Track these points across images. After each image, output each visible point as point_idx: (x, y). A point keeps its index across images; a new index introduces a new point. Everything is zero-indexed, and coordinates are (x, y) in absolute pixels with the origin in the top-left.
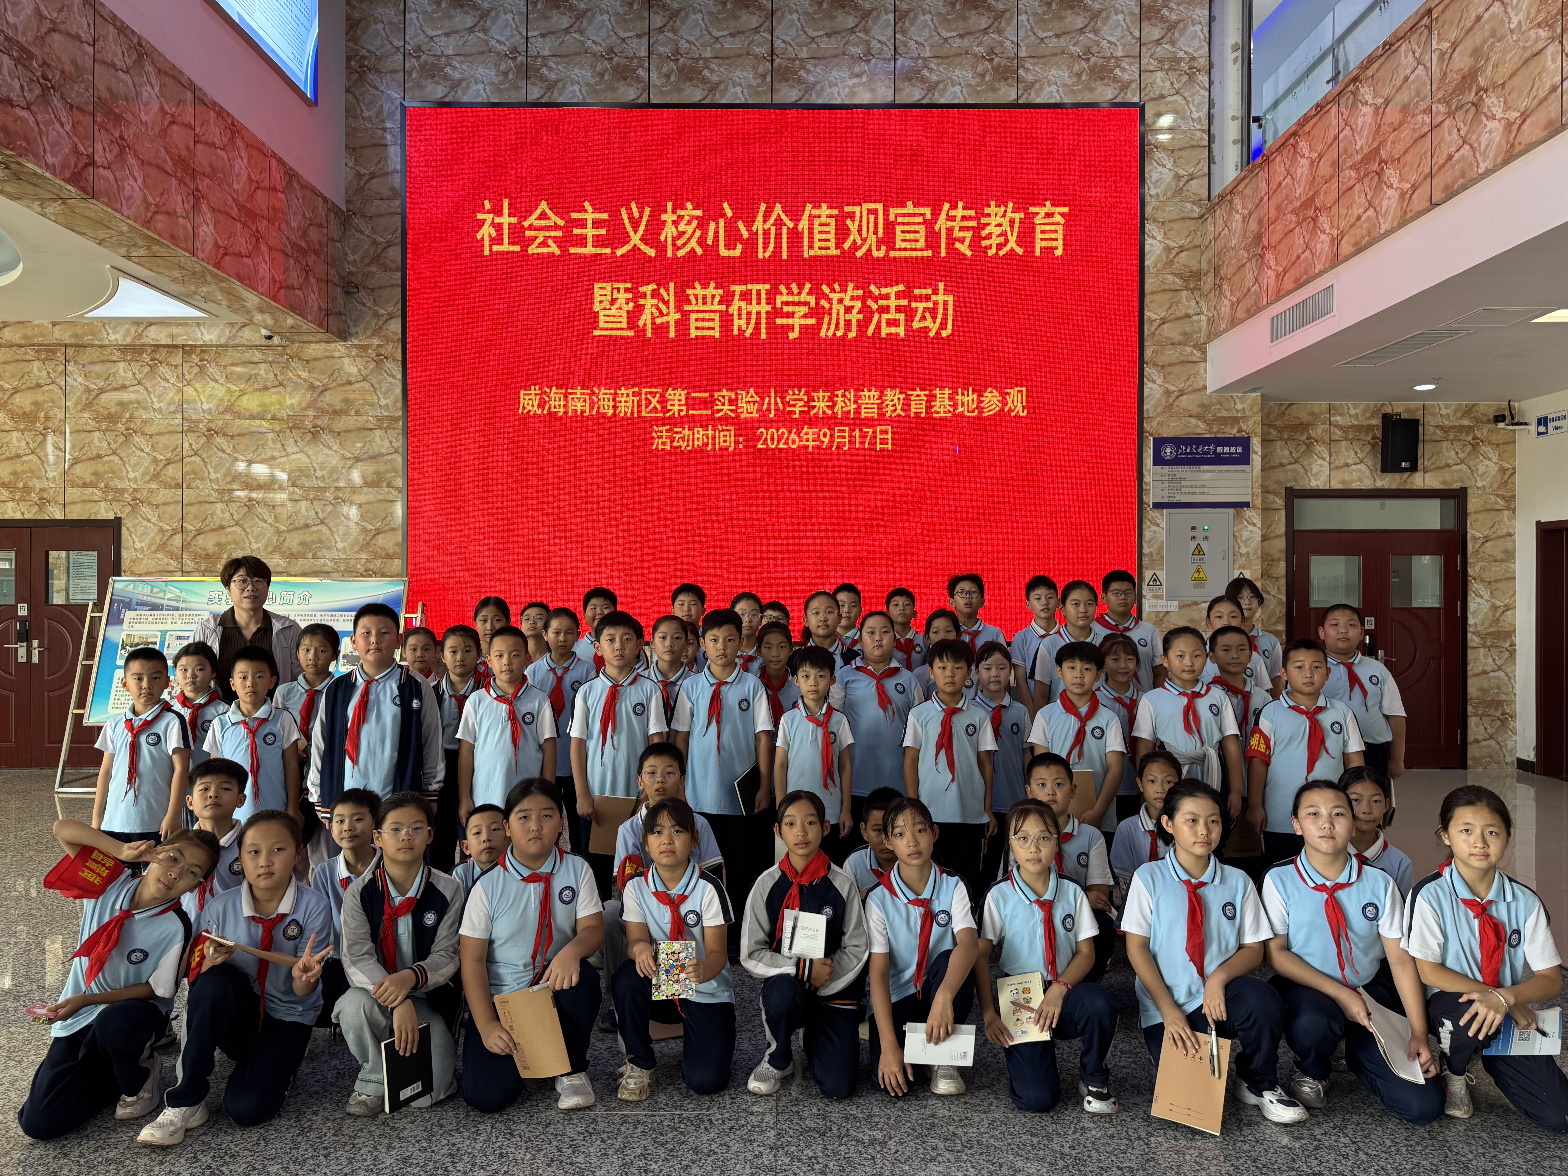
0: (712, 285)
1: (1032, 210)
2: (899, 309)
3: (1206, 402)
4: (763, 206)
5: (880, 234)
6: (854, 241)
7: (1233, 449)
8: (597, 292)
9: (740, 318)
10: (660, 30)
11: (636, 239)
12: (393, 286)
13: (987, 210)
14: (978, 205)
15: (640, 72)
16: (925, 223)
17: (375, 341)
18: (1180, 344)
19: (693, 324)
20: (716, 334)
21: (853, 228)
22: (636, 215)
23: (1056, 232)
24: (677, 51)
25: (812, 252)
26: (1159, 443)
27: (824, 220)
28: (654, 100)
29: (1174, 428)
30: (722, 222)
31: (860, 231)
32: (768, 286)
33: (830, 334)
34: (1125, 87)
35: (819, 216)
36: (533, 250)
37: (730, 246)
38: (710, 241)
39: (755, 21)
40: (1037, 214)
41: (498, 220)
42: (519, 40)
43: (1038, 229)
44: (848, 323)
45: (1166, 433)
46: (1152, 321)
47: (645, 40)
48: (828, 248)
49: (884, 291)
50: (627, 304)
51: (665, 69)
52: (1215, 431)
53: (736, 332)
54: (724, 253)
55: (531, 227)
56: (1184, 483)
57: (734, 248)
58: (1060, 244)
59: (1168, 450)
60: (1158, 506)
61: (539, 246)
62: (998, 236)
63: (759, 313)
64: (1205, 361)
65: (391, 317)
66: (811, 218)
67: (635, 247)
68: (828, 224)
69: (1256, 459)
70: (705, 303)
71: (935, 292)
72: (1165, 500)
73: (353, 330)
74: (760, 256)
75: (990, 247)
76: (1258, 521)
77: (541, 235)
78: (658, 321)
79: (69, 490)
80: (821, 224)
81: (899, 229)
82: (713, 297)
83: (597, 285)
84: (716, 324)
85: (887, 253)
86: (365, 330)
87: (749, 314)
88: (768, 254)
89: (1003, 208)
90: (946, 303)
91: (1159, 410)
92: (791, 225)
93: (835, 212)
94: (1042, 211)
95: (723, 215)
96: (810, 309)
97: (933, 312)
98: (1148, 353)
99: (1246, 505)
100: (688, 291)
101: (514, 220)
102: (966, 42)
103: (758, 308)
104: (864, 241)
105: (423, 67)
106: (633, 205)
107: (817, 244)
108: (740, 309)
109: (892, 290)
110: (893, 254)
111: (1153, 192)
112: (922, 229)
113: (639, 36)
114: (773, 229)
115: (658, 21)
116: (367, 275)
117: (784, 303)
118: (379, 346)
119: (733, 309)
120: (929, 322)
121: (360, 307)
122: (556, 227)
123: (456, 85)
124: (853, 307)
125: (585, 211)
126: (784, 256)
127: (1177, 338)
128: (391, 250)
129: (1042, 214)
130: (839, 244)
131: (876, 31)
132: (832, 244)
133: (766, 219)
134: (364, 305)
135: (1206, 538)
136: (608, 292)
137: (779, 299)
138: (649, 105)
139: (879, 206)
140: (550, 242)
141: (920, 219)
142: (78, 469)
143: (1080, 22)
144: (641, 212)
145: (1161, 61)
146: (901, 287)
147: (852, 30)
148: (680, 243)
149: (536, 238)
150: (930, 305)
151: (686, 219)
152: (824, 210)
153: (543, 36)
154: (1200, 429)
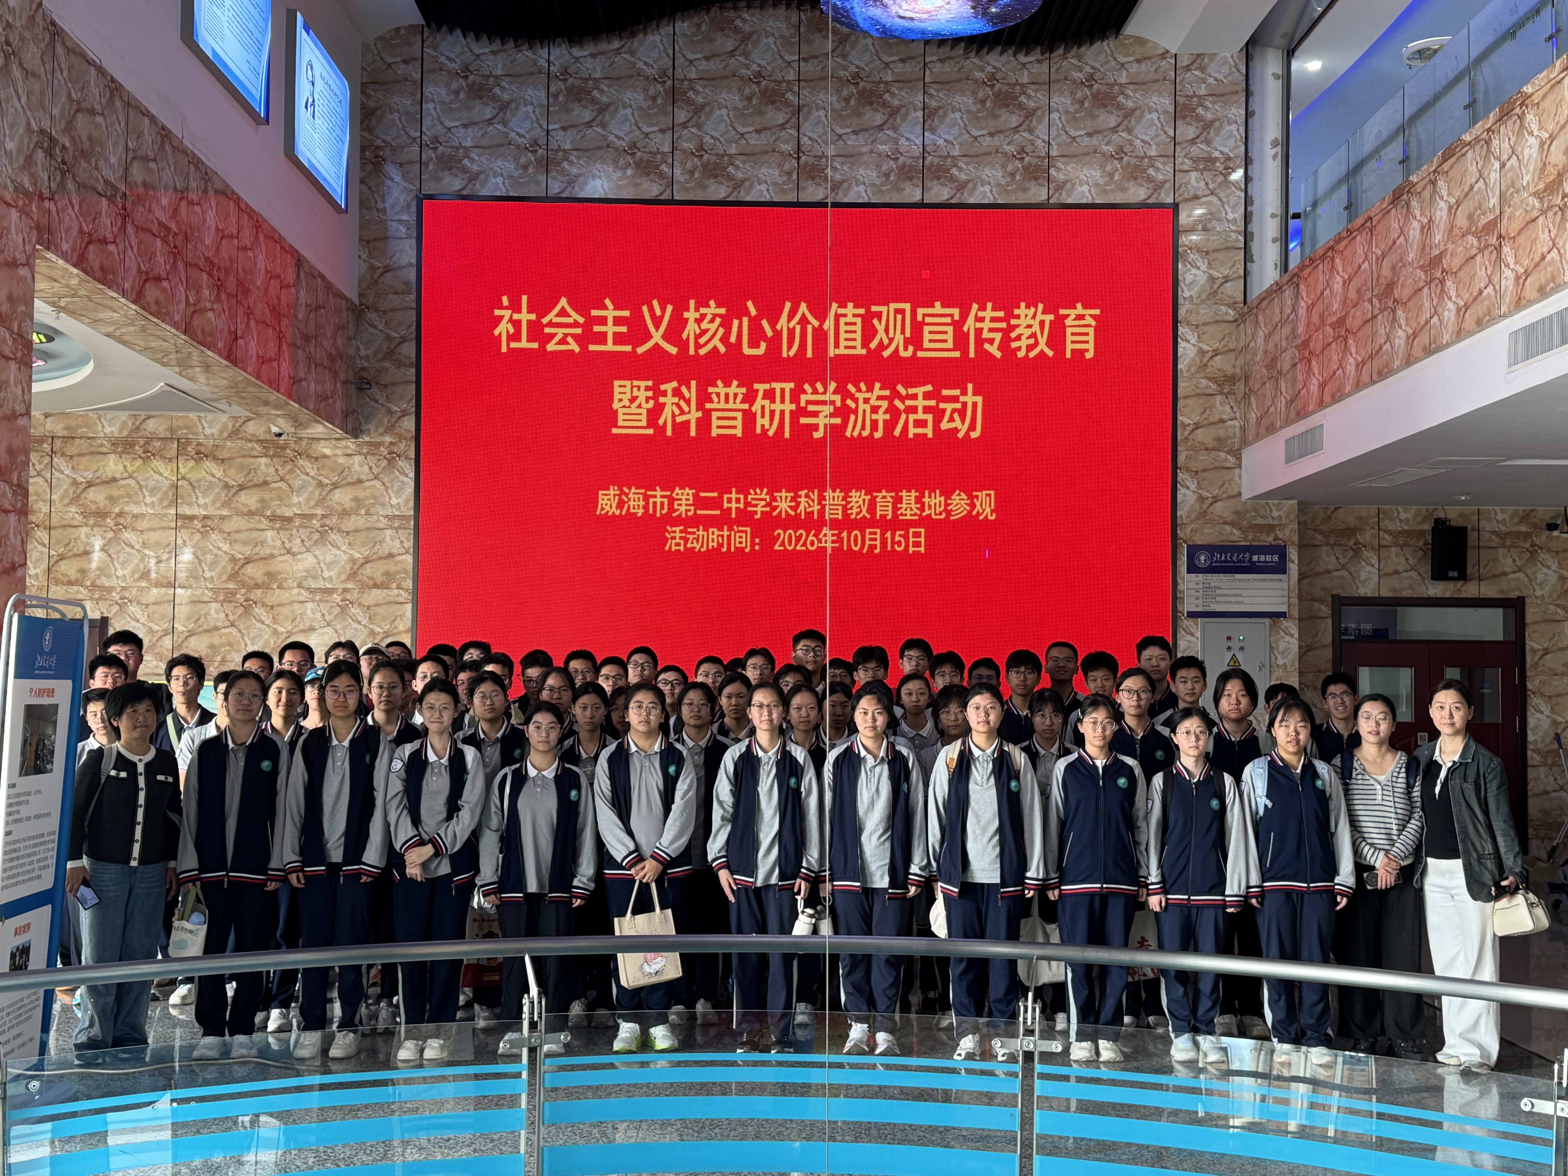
0: (735, 383)
1: (1062, 312)
2: (927, 410)
3: (1240, 508)
4: (788, 305)
5: (908, 334)
6: (881, 341)
7: (1268, 558)
8: (617, 390)
9: (763, 416)
10: (684, 125)
11: (657, 337)
12: (406, 382)
13: (1016, 312)
14: (1008, 308)
15: (664, 168)
16: (954, 323)
17: (388, 439)
18: (1214, 449)
19: (715, 423)
20: (739, 432)
21: (880, 328)
22: (658, 312)
23: (1087, 334)
24: (701, 147)
25: (837, 352)
26: (1194, 550)
27: (850, 319)
28: (677, 197)
29: (1207, 536)
30: (745, 320)
31: (887, 330)
32: (792, 385)
33: (856, 434)
34: (1158, 187)
35: (845, 315)
36: (551, 347)
37: (753, 344)
38: (733, 339)
39: (781, 118)
40: (1067, 316)
41: (516, 316)
42: (539, 133)
43: (1069, 331)
44: (874, 424)
45: (1200, 540)
46: (1185, 426)
47: (668, 135)
48: (854, 347)
49: (912, 391)
50: (647, 401)
51: (689, 165)
52: (1250, 539)
53: (758, 430)
54: (747, 351)
55: (550, 324)
56: (1218, 592)
57: (758, 346)
58: (1091, 347)
59: (1203, 558)
60: (1192, 615)
61: (559, 343)
62: (1029, 338)
63: (782, 412)
64: (1240, 467)
65: (404, 414)
66: (837, 317)
67: (657, 344)
68: (855, 324)
69: (1293, 568)
70: (727, 401)
71: (964, 393)
72: (1200, 609)
73: (364, 427)
74: (785, 355)
75: (1019, 348)
76: (1295, 632)
77: (560, 332)
78: (679, 419)
79: (53, 588)
80: (846, 324)
81: (926, 329)
82: (736, 395)
83: (617, 383)
84: (739, 423)
85: (915, 353)
86: (377, 427)
87: (772, 412)
88: (792, 353)
89: (1033, 309)
90: (975, 405)
91: (1193, 516)
92: (816, 324)
93: (862, 311)
94: (1073, 313)
95: (747, 313)
96: (836, 408)
97: (962, 413)
98: (1181, 458)
99: (1282, 615)
100: (710, 390)
101: (533, 317)
102: (996, 141)
103: (782, 407)
104: (891, 340)
105: (440, 158)
106: (655, 303)
107: (843, 343)
108: (763, 407)
109: (920, 391)
110: (920, 354)
111: (1187, 294)
112: (950, 329)
113: (662, 131)
114: (798, 328)
115: (682, 116)
116: (379, 371)
117: (809, 402)
118: (391, 443)
119: (756, 408)
120: (957, 423)
121: (372, 404)
122: (576, 324)
123: (473, 178)
124: (879, 407)
125: (606, 308)
126: (809, 354)
127: (1210, 443)
128: (405, 345)
129: (1073, 317)
130: (865, 344)
131: (904, 129)
132: (858, 343)
133: (790, 318)
134: (376, 401)
135: (1242, 648)
136: (628, 390)
137: (803, 398)
138: (672, 202)
139: (907, 306)
140: (569, 339)
141: (948, 320)
142: (63, 566)
143: (1113, 121)
144: (663, 310)
145: (1196, 160)
146: (929, 388)
147: (880, 128)
148: (702, 341)
149: (555, 335)
150: (958, 406)
151: (709, 317)
152: (850, 309)
153: (564, 129)
154: (1235, 536)
